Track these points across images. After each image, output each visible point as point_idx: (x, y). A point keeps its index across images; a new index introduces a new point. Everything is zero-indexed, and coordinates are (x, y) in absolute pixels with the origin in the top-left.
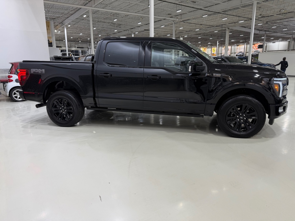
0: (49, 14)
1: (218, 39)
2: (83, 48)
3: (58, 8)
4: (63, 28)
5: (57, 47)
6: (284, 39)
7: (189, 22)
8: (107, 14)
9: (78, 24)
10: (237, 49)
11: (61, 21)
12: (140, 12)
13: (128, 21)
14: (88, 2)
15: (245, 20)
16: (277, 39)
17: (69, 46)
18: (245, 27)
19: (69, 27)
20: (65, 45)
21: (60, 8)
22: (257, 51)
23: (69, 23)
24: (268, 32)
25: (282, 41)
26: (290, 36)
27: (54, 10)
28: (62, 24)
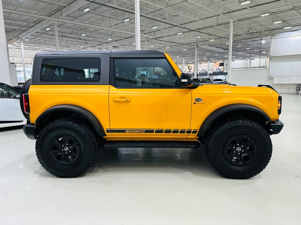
1: (184, 57)
10: (200, 67)
14: (54, 13)
16: (238, 57)
22: (219, 69)
23: (26, 36)
25: (241, 59)
26: (249, 55)
28: (18, 38)
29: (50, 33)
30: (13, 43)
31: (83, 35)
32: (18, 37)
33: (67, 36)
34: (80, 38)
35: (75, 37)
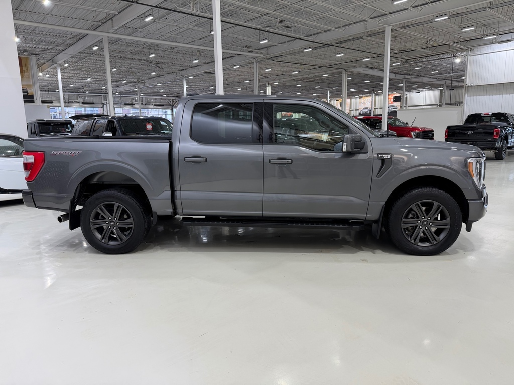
0: (27, 43)
1: (329, 87)
2: (94, 103)
3: (44, 33)
4: (55, 68)
5: (43, 102)
6: (433, 87)
7: (280, 59)
8: (137, 45)
9: (83, 62)
10: (360, 103)
11: (49, 56)
12: (196, 43)
13: (174, 57)
14: (101, 23)
15: (372, 56)
16: (422, 86)
17: (67, 101)
18: (372, 68)
19: (66, 68)
20: (59, 98)
21: (47, 33)
22: (393, 106)
23: (65, 59)
24: (409, 77)
25: (430, 89)
26: (443, 82)
27: (36, 37)
28: (53, 62)
30: (46, 70)
31: (151, 56)
32: (53, 60)
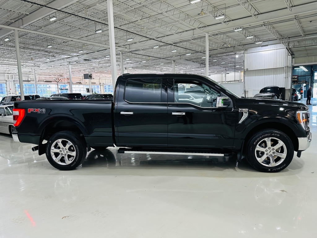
29: (10, 44)
31: (49, 47)
33: (30, 47)
34: (45, 50)
35: (40, 49)
